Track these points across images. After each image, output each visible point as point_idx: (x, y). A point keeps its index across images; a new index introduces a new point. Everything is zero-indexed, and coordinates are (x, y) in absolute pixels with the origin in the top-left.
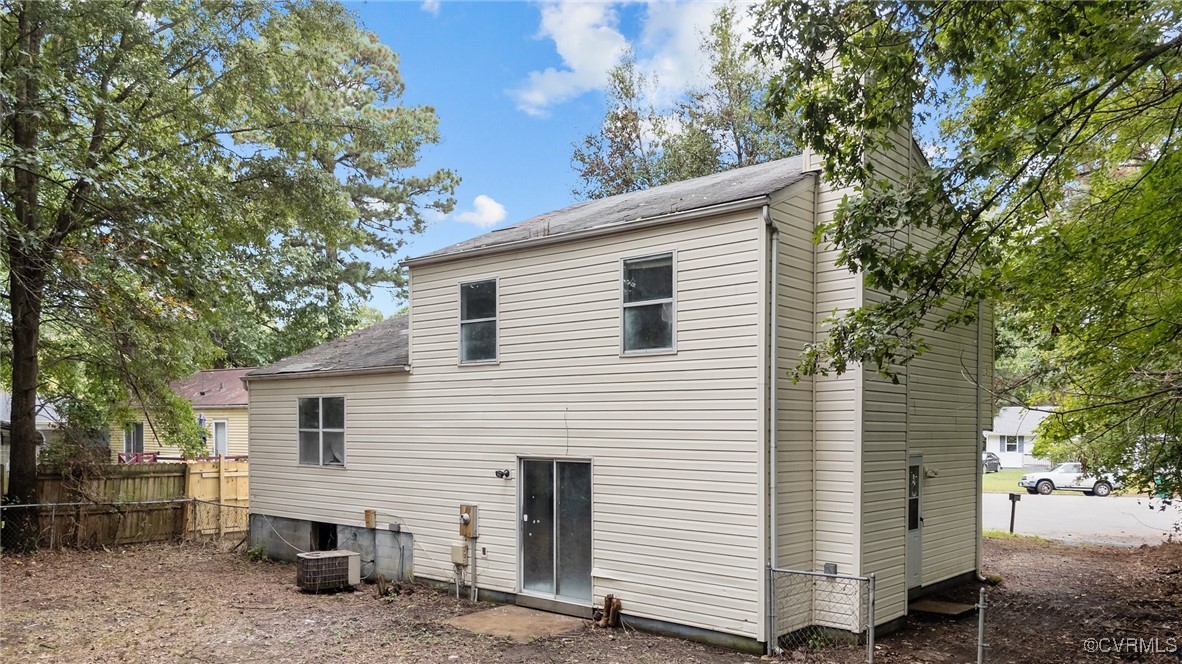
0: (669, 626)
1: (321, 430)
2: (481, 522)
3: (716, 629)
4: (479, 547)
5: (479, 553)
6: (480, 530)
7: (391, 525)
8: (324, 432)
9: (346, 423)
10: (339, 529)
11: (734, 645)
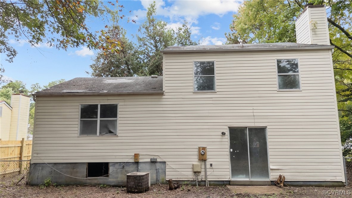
0: (306, 183)
1: (99, 119)
2: (208, 153)
3: (326, 180)
4: (208, 164)
5: (208, 166)
6: (208, 157)
7: (151, 159)
8: (101, 120)
9: (119, 116)
10: (110, 165)
11: (333, 185)
